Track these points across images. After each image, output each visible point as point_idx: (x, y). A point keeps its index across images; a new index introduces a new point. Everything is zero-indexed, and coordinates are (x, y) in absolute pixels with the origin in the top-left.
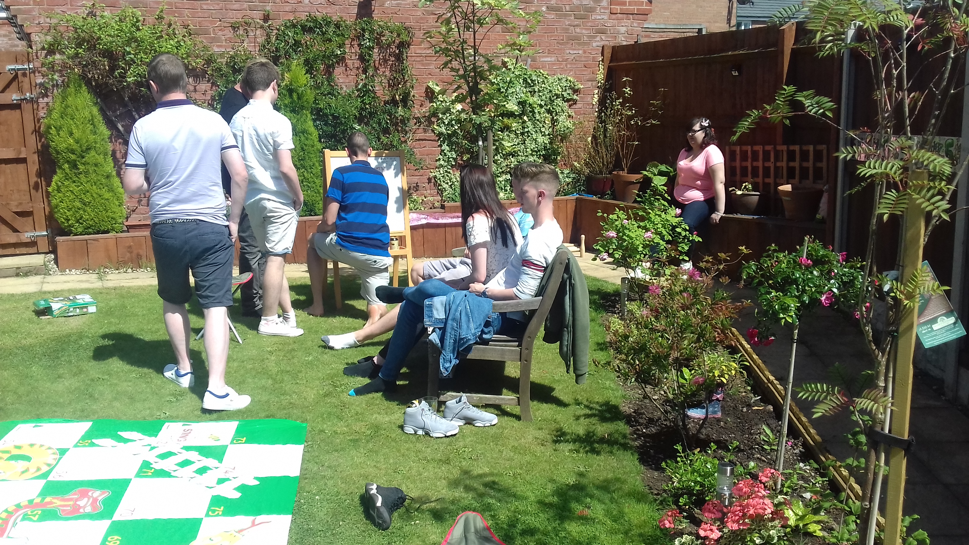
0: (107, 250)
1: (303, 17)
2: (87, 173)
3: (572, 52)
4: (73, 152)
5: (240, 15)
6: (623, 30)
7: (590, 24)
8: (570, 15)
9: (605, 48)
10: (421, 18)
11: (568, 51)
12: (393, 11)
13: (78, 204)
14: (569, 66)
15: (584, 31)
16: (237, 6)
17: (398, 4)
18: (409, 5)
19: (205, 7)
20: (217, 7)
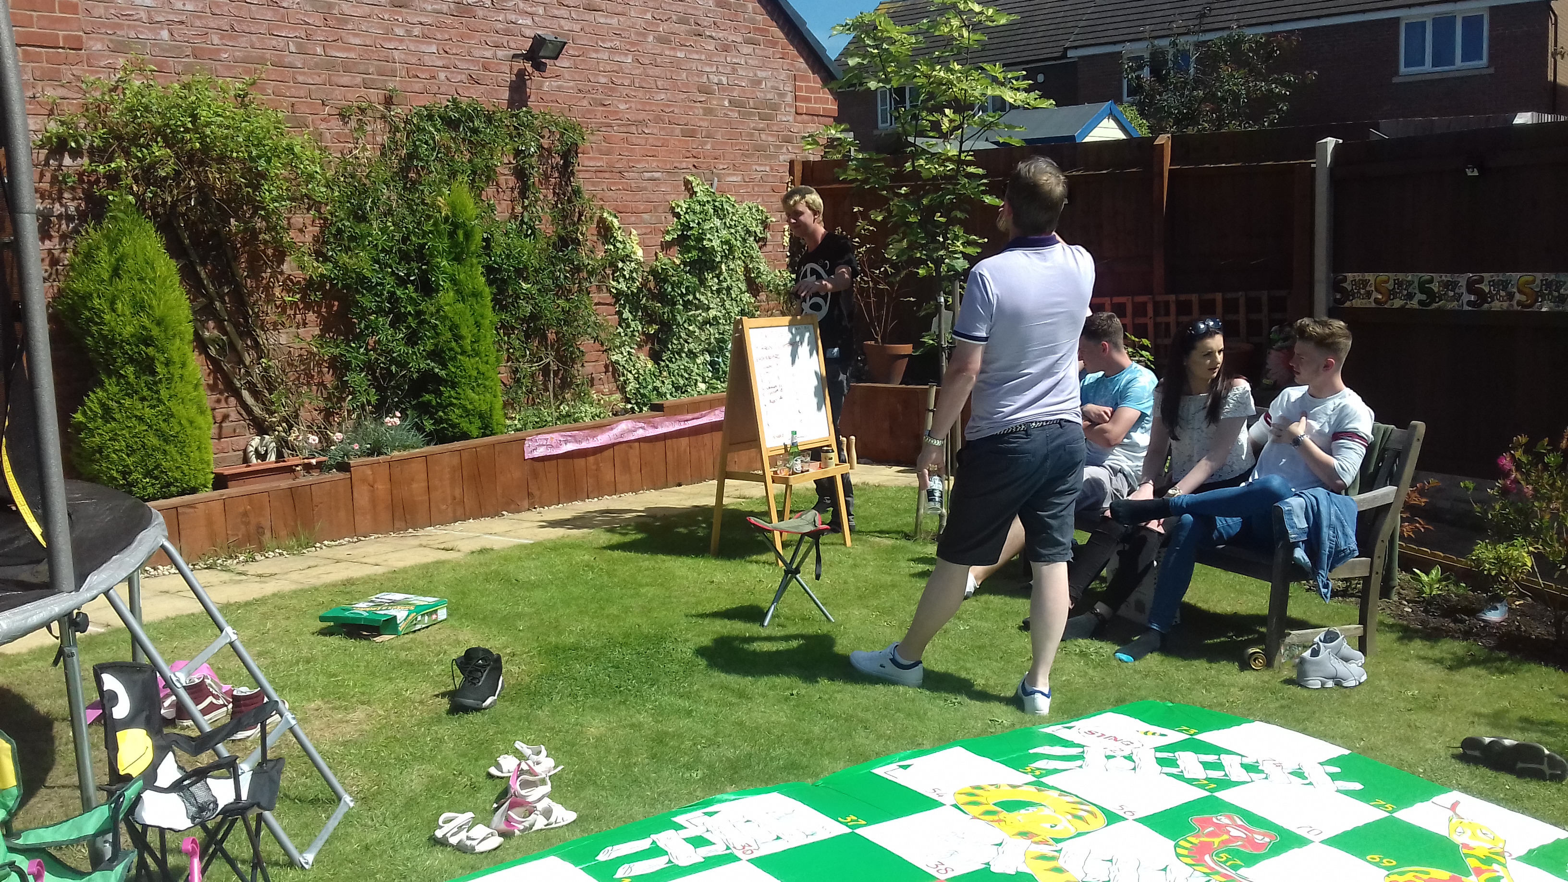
0: (210, 523)
1: (442, 101)
5: (351, 94)
7: (775, 128)
8: (755, 114)
9: (796, 163)
10: (589, 111)
11: (754, 167)
12: (553, 99)
16: (345, 80)
17: (559, 87)
18: (572, 88)
19: (300, 79)
20: (318, 80)
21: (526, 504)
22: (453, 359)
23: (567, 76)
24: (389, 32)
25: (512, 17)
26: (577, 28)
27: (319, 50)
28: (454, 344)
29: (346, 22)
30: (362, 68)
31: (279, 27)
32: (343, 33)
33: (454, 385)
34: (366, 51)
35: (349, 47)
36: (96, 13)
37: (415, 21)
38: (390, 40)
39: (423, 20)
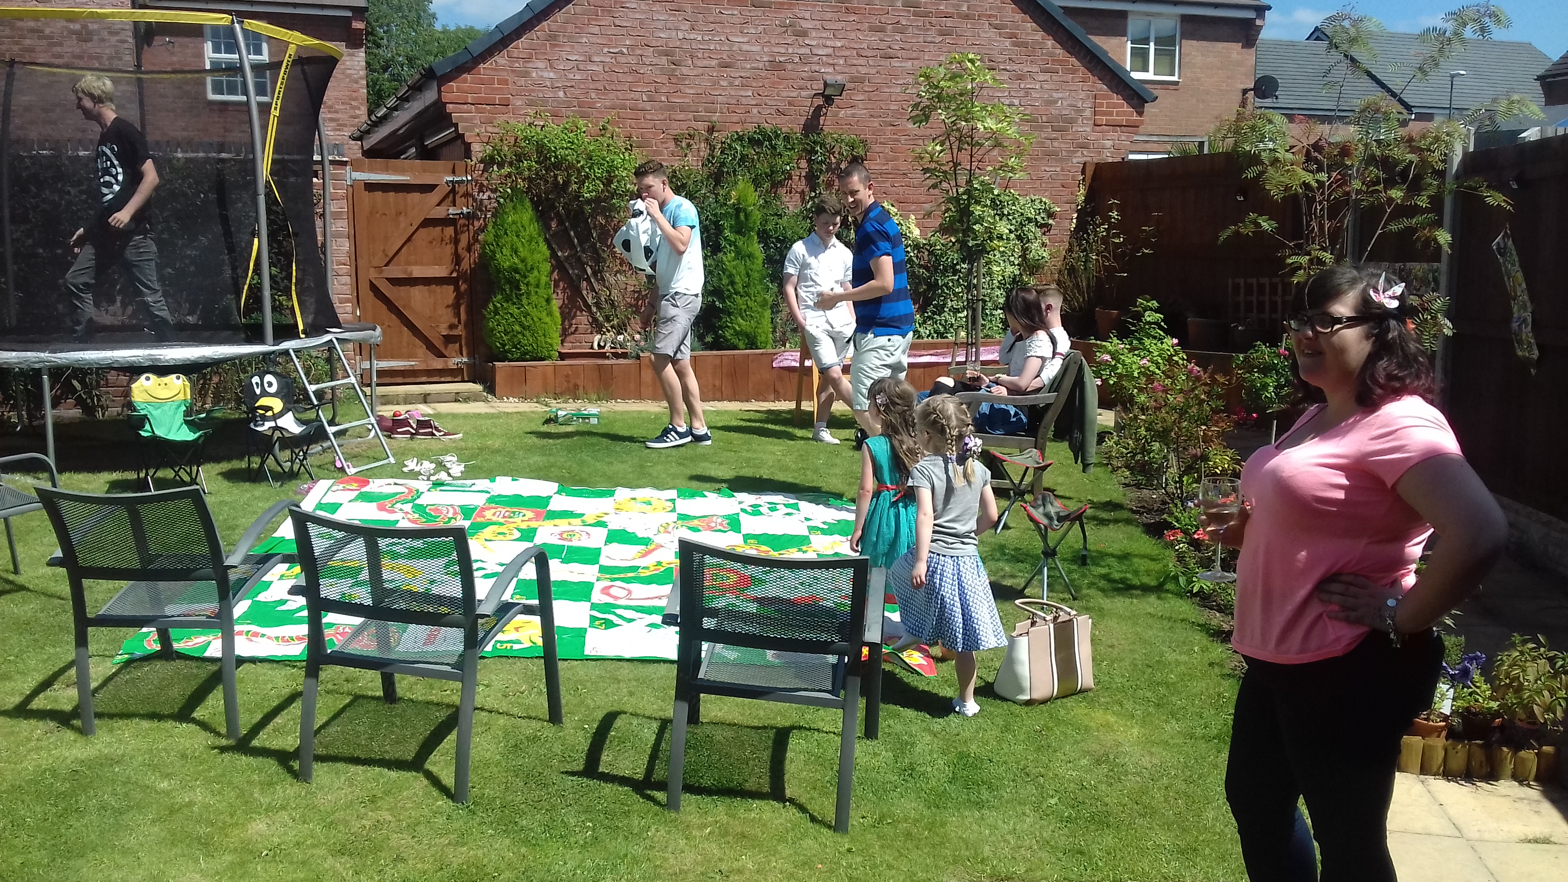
0: (545, 378)
1: (751, 128)
2: (528, 294)
3: (1049, 169)
4: (516, 271)
5: (684, 125)
6: (1109, 143)
7: (1070, 137)
8: (1047, 127)
9: (1088, 165)
10: (879, 130)
12: (847, 122)
13: (517, 328)
14: (1044, 185)
15: (1062, 145)
16: (681, 116)
17: (854, 114)
18: (865, 114)
19: (648, 117)
20: (661, 117)
21: (772, 397)
22: (729, 297)
23: (861, 106)
24: (715, 84)
25: (817, 68)
26: (874, 71)
27: (663, 99)
28: (730, 287)
29: (685, 79)
30: (694, 109)
31: (635, 86)
32: (682, 87)
33: (730, 314)
34: (697, 98)
35: (685, 95)
36: (519, 84)
37: (737, 75)
38: (717, 89)
39: (743, 75)
